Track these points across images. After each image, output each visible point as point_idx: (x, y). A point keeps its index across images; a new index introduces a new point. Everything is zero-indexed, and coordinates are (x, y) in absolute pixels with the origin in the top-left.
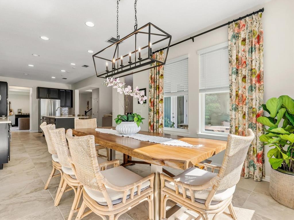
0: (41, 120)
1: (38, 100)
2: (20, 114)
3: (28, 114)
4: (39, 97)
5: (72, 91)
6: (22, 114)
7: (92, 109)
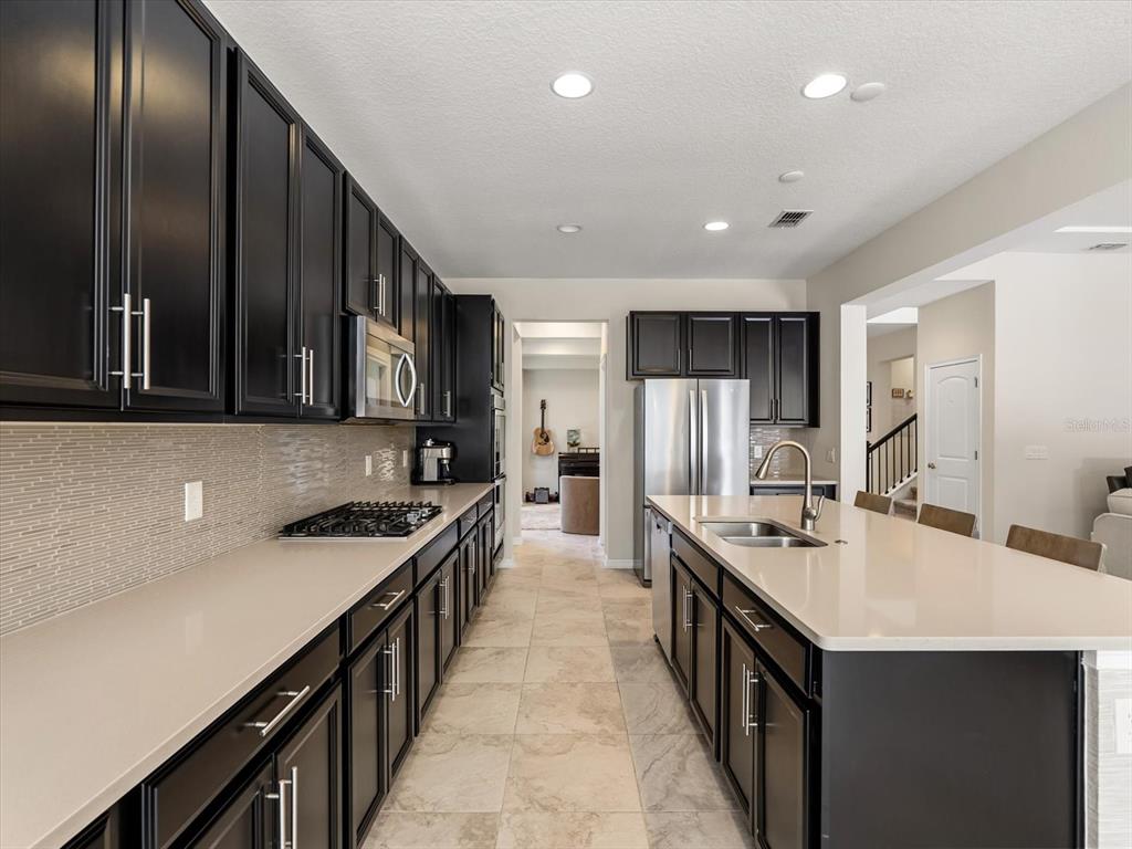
0: (645, 507)
1: (630, 386)
2: (575, 450)
3: (593, 451)
4: (638, 372)
5: (813, 319)
6: (582, 451)
7: (915, 417)
